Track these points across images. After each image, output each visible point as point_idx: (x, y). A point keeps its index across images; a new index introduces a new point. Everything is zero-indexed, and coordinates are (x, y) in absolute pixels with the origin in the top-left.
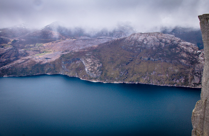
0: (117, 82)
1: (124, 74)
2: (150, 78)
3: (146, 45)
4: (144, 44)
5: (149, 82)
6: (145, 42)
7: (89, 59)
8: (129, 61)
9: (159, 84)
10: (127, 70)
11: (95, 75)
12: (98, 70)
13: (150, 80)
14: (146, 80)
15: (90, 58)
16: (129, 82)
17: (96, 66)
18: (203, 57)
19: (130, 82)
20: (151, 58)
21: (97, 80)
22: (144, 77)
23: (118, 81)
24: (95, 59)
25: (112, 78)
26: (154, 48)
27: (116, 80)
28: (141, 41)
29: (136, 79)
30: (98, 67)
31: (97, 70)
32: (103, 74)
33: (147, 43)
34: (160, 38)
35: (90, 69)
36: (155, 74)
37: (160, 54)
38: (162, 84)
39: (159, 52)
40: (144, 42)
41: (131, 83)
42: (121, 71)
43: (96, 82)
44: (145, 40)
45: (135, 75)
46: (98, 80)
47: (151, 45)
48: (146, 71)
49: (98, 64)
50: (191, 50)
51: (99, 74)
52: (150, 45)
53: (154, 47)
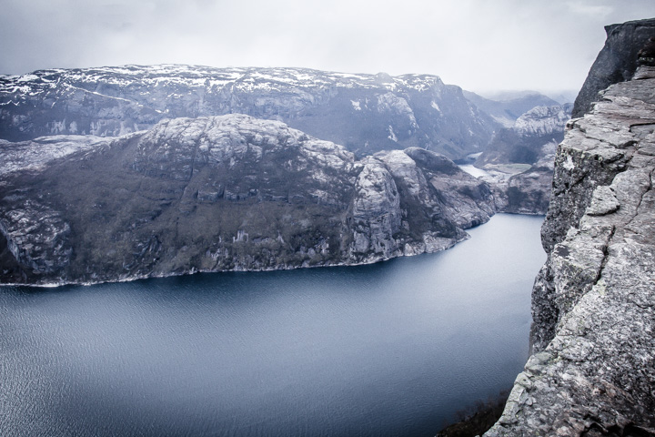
0: (128, 276)
1: (148, 249)
2: (230, 254)
3: (207, 153)
4: (200, 150)
5: (228, 264)
6: (204, 146)
7: (21, 214)
8: (159, 208)
9: (261, 266)
10: (156, 237)
11: (50, 263)
12: (60, 247)
13: (231, 259)
14: (219, 259)
15: (23, 208)
16: (169, 273)
17: (50, 233)
18: (370, 179)
19: (172, 271)
20: (227, 192)
21: (58, 280)
22: (213, 252)
23: (131, 274)
24: (44, 210)
25: (112, 265)
26: (232, 163)
27: (124, 272)
28: (190, 142)
29: (188, 259)
30: (58, 235)
31: (56, 246)
32: (79, 258)
33: (210, 148)
34: (247, 132)
35: (28, 247)
36: (245, 238)
37: (252, 177)
38: (268, 265)
39: (249, 174)
40: (202, 147)
41: (173, 274)
42: (139, 242)
43: (55, 285)
44: (203, 140)
45: (184, 248)
46: (63, 278)
47: (224, 155)
48: (216, 233)
49: (55, 225)
50: (336, 161)
51: (62, 260)
52: (220, 154)
53: (232, 159)
